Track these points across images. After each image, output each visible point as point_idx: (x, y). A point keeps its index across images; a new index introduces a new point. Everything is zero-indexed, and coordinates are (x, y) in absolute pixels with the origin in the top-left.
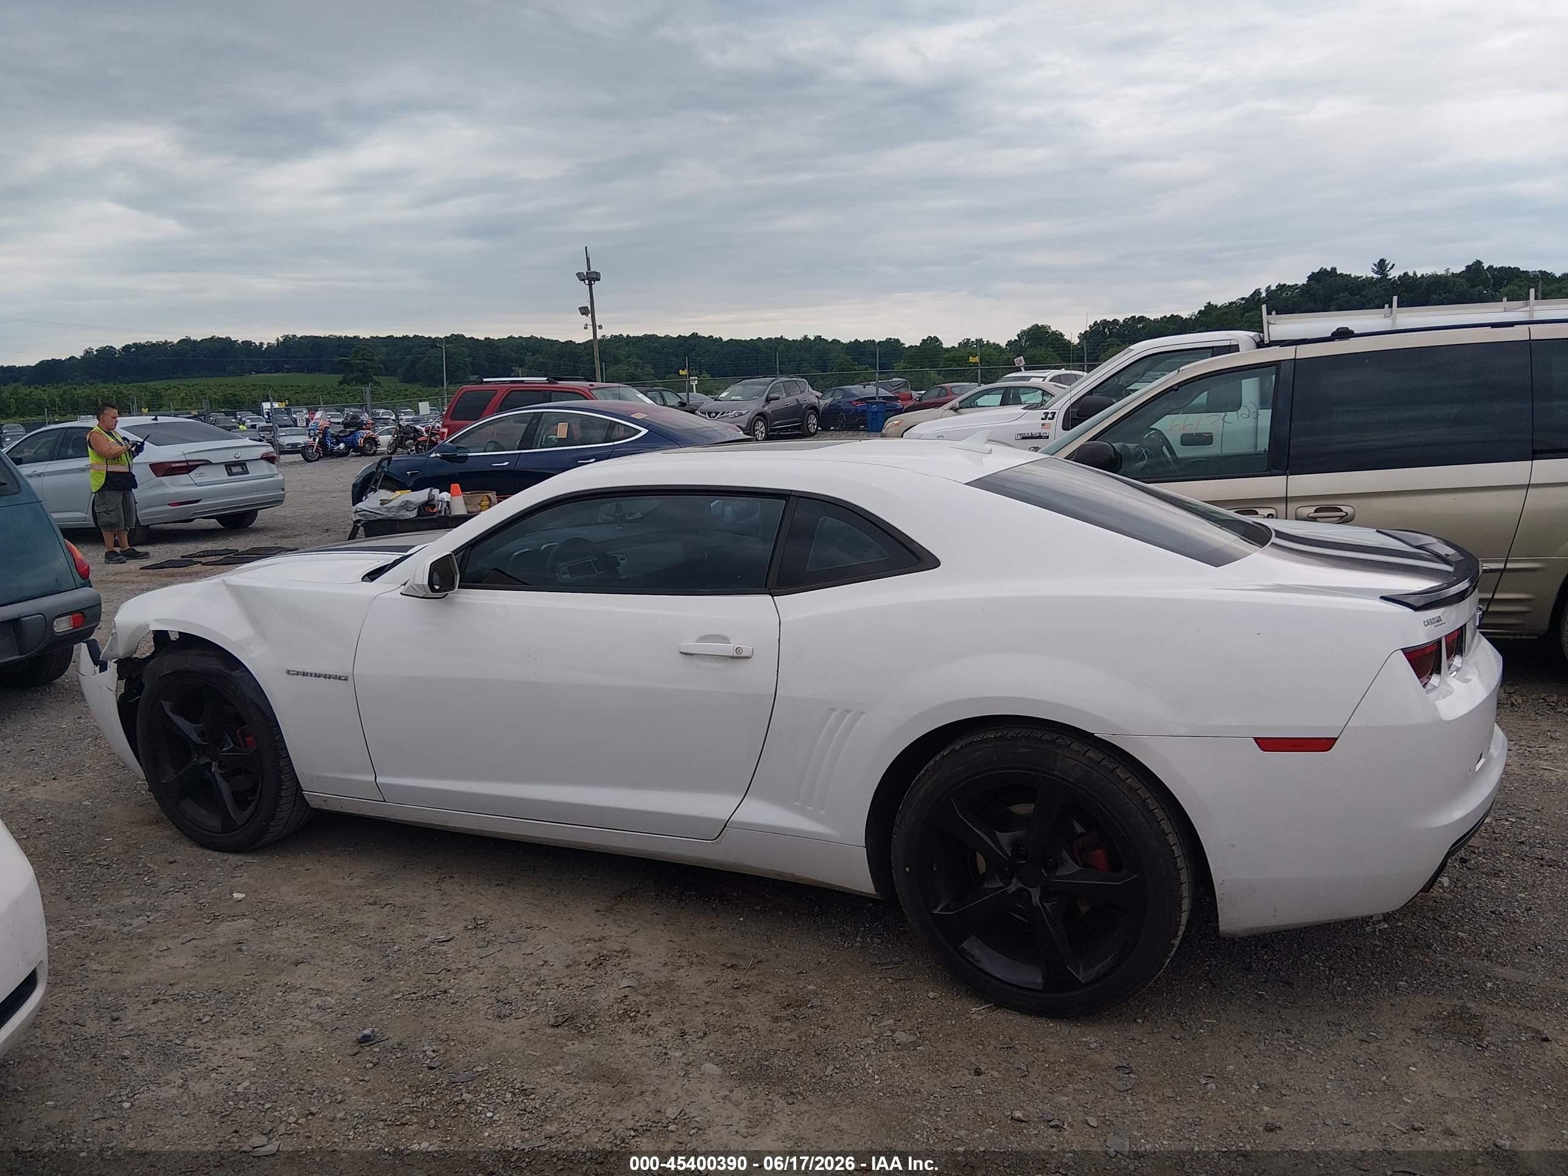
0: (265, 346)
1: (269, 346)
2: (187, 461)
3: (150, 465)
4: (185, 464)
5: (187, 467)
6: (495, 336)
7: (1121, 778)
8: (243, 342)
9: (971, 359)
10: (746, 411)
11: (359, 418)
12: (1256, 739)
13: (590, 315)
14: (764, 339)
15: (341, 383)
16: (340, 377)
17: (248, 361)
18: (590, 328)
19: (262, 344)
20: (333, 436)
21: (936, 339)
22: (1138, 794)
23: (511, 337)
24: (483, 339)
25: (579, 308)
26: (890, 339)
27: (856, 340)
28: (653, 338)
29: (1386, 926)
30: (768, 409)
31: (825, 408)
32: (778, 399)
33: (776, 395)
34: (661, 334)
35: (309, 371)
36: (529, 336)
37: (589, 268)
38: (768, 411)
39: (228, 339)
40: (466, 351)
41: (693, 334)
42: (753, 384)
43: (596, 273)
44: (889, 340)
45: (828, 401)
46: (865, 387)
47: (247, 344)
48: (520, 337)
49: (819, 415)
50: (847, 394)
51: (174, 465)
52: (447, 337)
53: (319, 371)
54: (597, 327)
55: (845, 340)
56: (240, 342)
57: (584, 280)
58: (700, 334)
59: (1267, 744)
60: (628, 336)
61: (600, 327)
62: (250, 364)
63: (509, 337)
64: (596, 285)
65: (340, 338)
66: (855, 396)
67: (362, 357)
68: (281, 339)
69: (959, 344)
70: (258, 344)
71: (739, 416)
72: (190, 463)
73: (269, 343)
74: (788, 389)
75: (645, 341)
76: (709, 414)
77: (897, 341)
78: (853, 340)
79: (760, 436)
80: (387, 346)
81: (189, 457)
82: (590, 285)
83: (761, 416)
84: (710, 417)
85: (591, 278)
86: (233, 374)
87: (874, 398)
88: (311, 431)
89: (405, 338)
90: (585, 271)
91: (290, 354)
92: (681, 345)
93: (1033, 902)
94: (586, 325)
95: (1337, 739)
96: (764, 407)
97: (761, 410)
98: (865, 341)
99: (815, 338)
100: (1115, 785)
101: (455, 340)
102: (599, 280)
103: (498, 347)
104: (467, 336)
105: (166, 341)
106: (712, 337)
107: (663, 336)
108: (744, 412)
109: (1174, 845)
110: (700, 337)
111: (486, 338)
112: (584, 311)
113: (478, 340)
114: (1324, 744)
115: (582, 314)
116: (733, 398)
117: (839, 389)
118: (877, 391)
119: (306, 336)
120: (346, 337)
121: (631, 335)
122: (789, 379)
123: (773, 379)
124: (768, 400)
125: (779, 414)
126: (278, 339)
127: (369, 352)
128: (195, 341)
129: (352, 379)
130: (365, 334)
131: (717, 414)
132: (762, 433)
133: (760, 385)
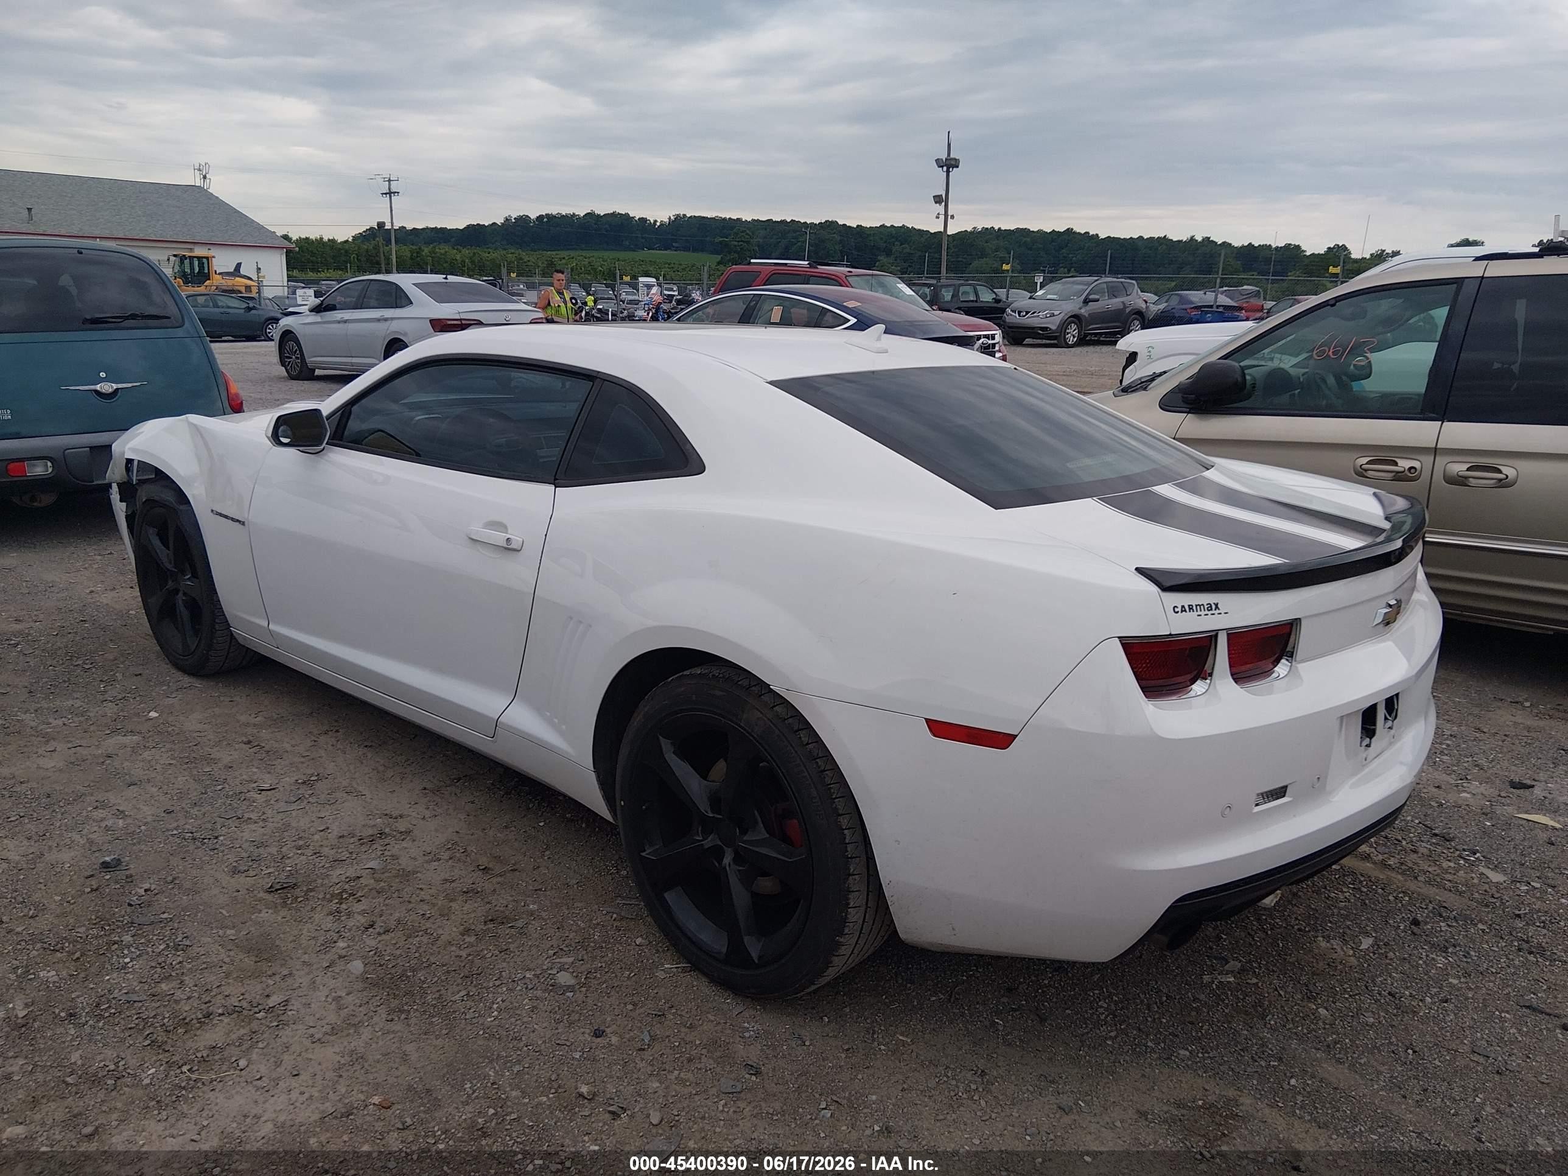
0: (658, 224)
1: (662, 224)
2: (461, 320)
3: (430, 321)
4: (459, 322)
5: (461, 325)
6: (867, 224)
7: (802, 742)
8: (639, 219)
9: (1332, 270)
10: (1059, 312)
11: (691, 296)
12: (928, 721)
13: (943, 204)
14: (1145, 238)
15: (719, 263)
16: (719, 257)
17: (642, 238)
18: (942, 217)
19: (655, 221)
20: (665, 312)
21: (1344, 248)
22: (817, 763)
23: (883, 226)
24: (855, 226)
25: (934, 197)
26: (1290, 244)
27: (1250, 244)
28: (1025, 232)
29: (1232, 979)
30: (1084, 311)
31: (1156, 315)
32: (1097, 300)
33: (1097, 297)
34: (1034, 228)
35: (695, 250)
36: (901, 225)
37: (949, 154)
38: (1085, 314)
39: (627, 215)
40: (838, 238)
41: (1068, 229)
42: (1073, 283)
43: (956, 159)
44: (1288, 246)
45: (1162, 307)
46: (1205, 293)
47: (643, 220)
48: (892, 226)
49: (1144, 322)
50: (1183, 300)
51: (449, 322)
52: (821, 223)
53: (702, 251)
54: (949, 217)
55: (1237, 243)
56: (637, 219)
57: (942, 167)
58: (1077, 229)
59: (939, 729)
60: (999, 229)
61: (952, 217)
62: (644, 241)
63: (881, 226)
64: (954, 172)
65: (725, 219)
66: (1192, 302)
67: (740, 240)
68: (672, 218)
69: (1371, 255)
70: (652, 222)
71: (1050, 316)
72: (463, 322)
73: (662, 221)
74: (1113, 292)
75: (1016, 235)
76: (1019, 313)
77: (1298, 247)
78: (1246, 244)
79: (1071, 340)
80: (766, 229)
81: (463, 316)
82: (948, 172)
83: (1076, 318)
84: (1019, 316)
85: (949, 164)
86: (628, 249)
87: (1211, 307)
88: (646, 306)
89: (783, 222)
90: (944, 156)
91: (679, 232)
92: (1053, 241)
93: (724, 862)
94: (938, 214)
95: (1017, 736)
96: (1080, 309)
97: (1076, 311)
98: (1260, 245)
99: (1203, 240)
100: (793, 748)
101: (829, 226)
102: (957, 167)
103: (869, 235)
104: (841, 222)
105: (574, 214)
106: (1088, 233)
107: (1036, 230)
108: (1056, 313)
109: (846, 829)
110: (1075, 233)
111: (858, 226)
112: (938, 199)
113: (849, 227)
114: (1001, 740)
115: (936, 203)
116: (1049, 297)
117: (1176, 294)
118: (1216, 298)
119: (695, 216)
120: (730, 219)
121: (1003, 228)
122: (1115, 280)
123: (1096, 278)
124: (1086, 302)
125: (1096, 318)
126: (670, 217)
127: (747, 234)
128: (598, 215)
129: (729, 261)
130: (747, 217)
131: (1027, 313)
132: (1074, 337)
133: (1081, 284)
